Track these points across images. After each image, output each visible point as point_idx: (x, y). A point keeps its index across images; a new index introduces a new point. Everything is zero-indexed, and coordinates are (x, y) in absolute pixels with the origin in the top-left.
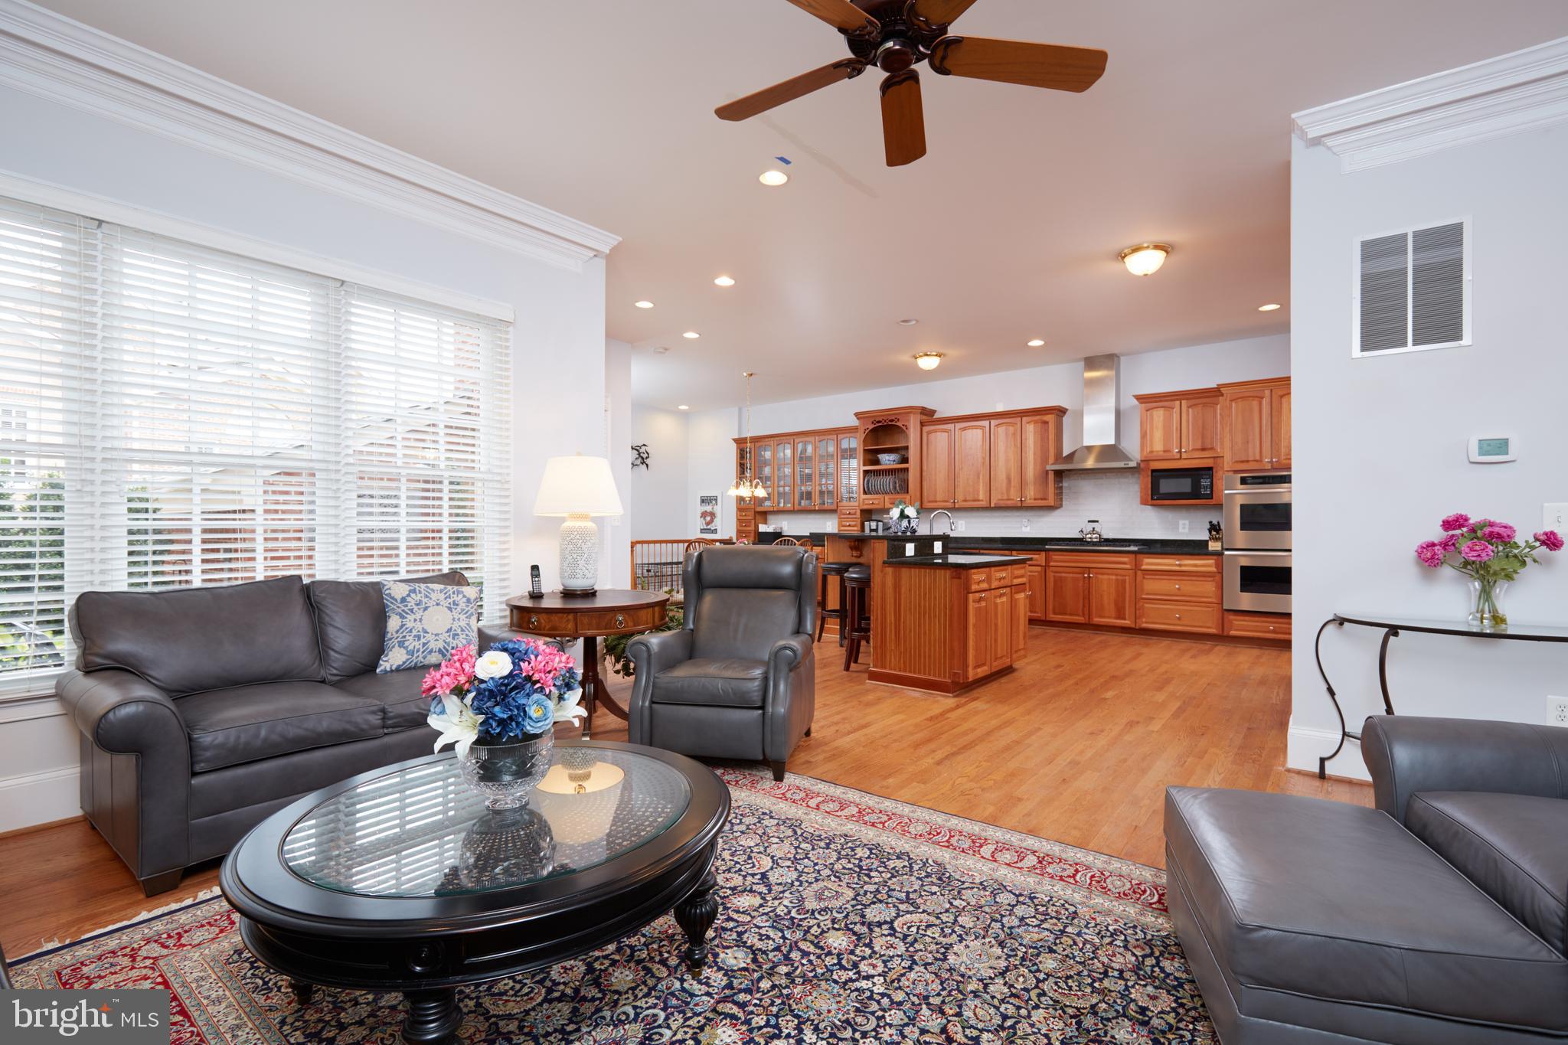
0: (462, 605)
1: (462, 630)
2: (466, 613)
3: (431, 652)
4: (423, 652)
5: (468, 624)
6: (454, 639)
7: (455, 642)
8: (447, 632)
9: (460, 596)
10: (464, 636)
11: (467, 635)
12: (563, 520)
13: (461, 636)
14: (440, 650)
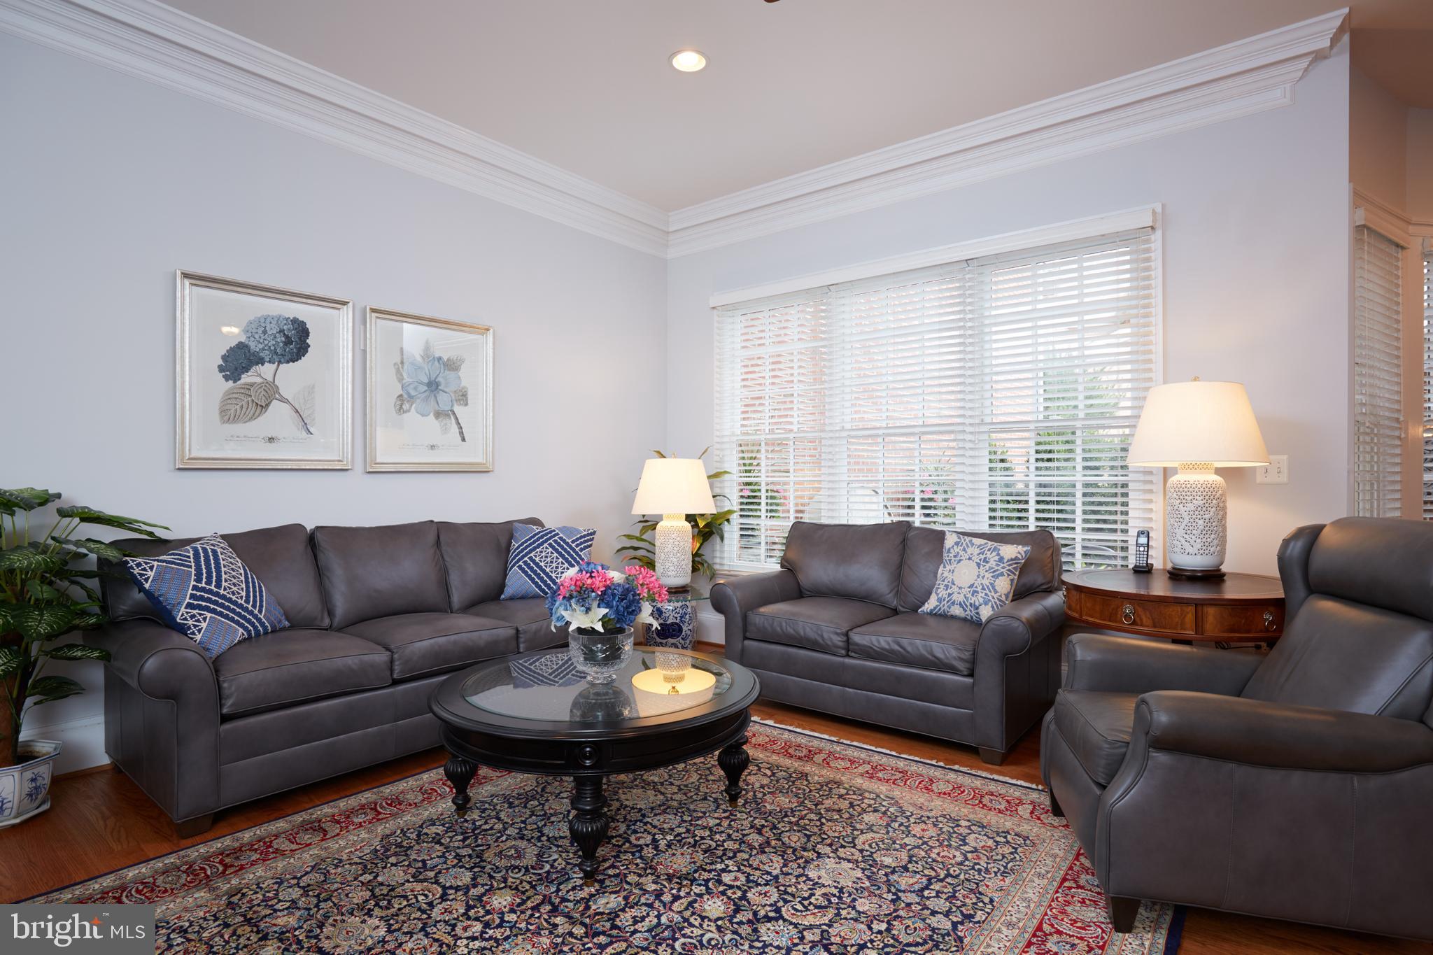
0: (992, 563)
1: (983, 589)
2: (994, 572)
3: (953, 603)
4: (948, 602)
5: (991, 584)
6: (973, 595)
7: (973, 599)
8: (969, 587)
9: (994, 554)
10: (983, 595)
11: (986, 594)
12: (1174, 471)
13: (981, 595)
14: (960, 604)
